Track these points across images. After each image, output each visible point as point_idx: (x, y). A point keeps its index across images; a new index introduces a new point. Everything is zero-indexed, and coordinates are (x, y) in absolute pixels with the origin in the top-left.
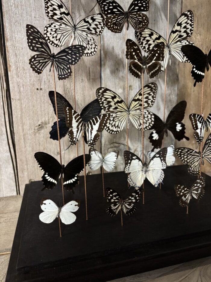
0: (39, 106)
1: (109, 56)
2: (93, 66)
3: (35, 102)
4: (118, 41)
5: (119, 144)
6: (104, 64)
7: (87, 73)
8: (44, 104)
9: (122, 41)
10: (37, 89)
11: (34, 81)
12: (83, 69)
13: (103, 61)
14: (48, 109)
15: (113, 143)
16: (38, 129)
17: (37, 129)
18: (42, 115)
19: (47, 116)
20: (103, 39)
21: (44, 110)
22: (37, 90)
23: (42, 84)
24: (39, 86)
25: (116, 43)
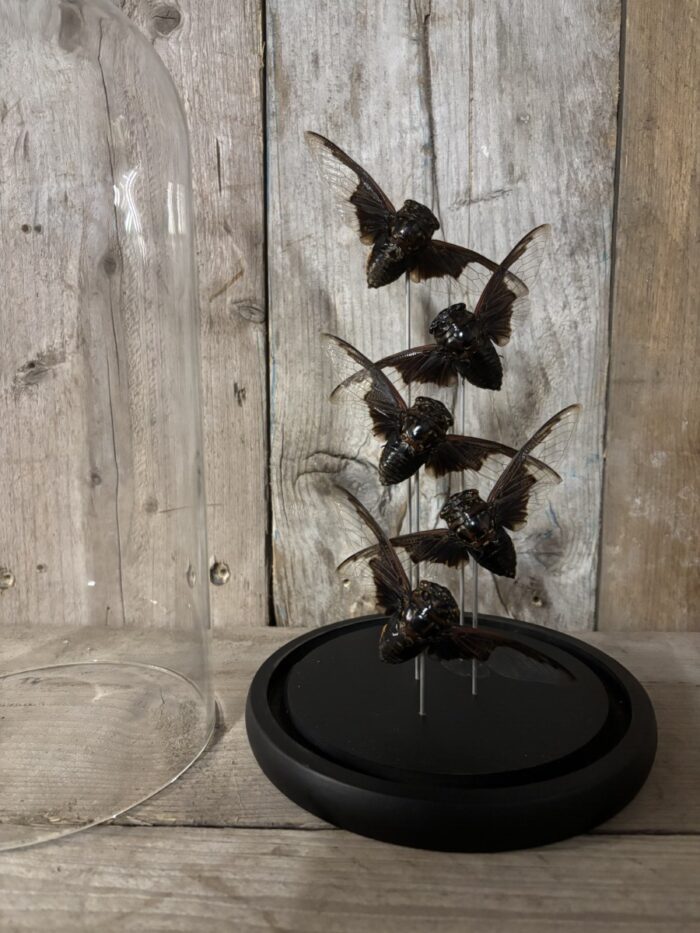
0: (30, 294)
1: (299, 93)
2: (233, 137)
3: (15, 278)
4: (336, 29)
5: (343, 457)
6: (280, 131)
7: (207, 164)
8: (48, 286)
9: (351, 28)
10: (25, 228)
11: (13, 198)
13: (274, 114)
14: (63, 306)
15: (318, 452)
16: (29, 381)
17: (24, 378)
18: (39, 327)
19: (59, 331)
20: (275, 28)
21: (49, 309)
22: (23, 234)
23: (40, 210)
24: (29, 215)
25: (328, 38)
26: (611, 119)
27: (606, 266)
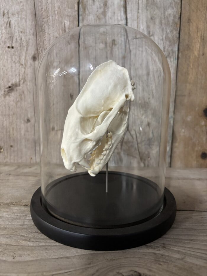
0: (10, 66)
1: (89, 9)
2: (69, 22)
3: (5, 62)
6: (83, 20)
7: (62, 30)
8: (15, 64)
10: (9, 47)
11: (5, 38)
12: (58, 25)
13: (81, 15)
14: (20, 70)
16: (9, 91)
17: (7, 91)
18: (12, 76)
19: (18, 78)
21: (15, 71)
22: (8, 49)
23: (13, 42)
24: (10, 43)
26: (178, 19)
27: (176, 62)
